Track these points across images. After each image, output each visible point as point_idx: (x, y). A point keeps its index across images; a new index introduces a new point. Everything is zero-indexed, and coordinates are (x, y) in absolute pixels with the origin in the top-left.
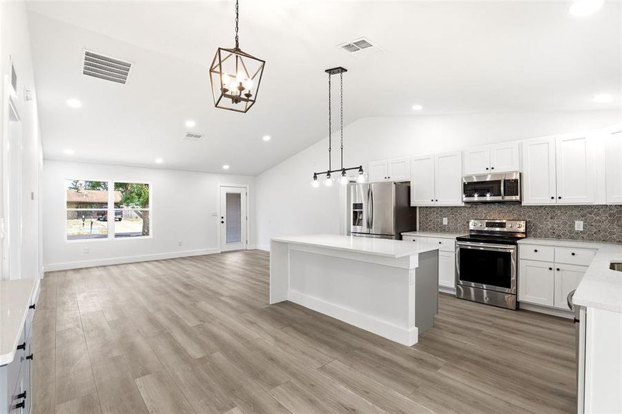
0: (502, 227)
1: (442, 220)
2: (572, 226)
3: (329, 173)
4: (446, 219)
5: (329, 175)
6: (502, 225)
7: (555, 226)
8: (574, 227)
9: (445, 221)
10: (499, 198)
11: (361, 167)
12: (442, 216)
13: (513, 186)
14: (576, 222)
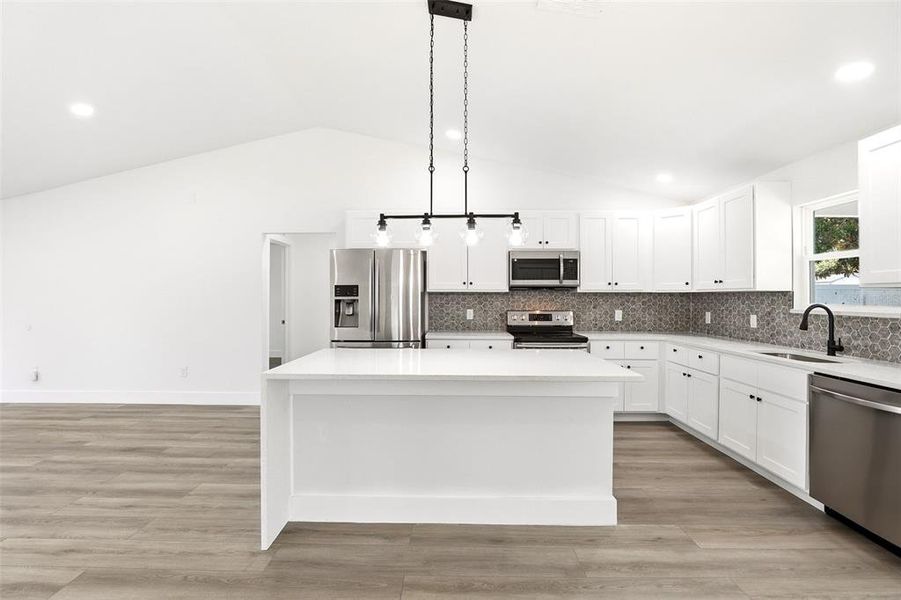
0: (548, 320)
1: (465, 313)
2: (612, 316)
3: (426, 218)
4: (472, 311)
5: (426, 222)
6: (548, 317)
7: (598, 316)
8: (614, 317)
9: (470, 314)
10: (555, 283)
11: (517, 214)
12: (466, 307)
13: (572, 267)
14: (616, 311)
